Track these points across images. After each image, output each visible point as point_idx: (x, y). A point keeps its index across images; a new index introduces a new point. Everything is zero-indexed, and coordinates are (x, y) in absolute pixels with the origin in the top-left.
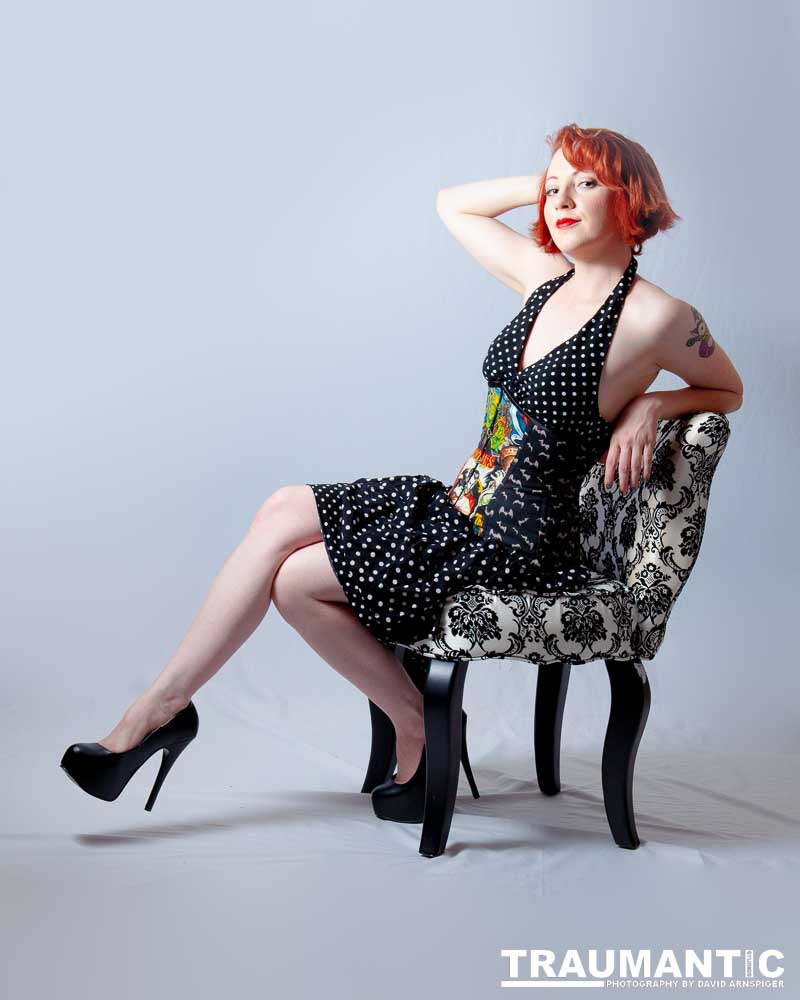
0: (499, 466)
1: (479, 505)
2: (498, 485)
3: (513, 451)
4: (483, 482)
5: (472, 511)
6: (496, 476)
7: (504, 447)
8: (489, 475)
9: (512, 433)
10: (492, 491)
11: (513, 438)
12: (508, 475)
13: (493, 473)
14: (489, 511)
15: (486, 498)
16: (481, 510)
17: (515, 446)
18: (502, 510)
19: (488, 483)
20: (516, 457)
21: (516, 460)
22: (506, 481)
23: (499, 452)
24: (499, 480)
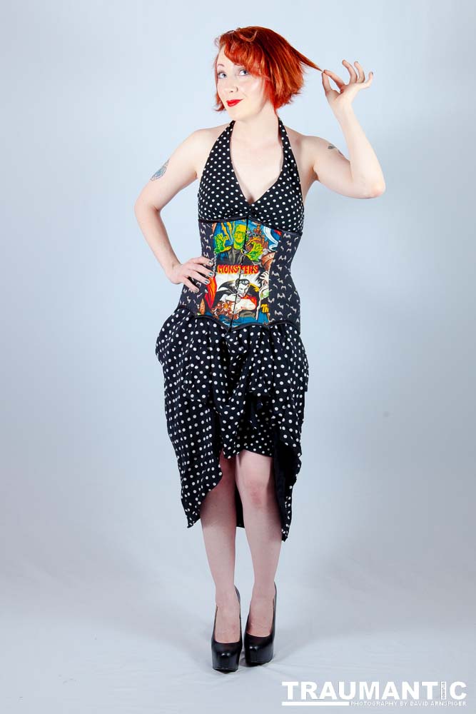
0: (262, 269)
1: (261, 299)
2: (268, 281)
3: (272, 256)
4: (256, 284)
5: (257, 305)
6: (263, 276)
7: (263, 256)
8: (258, 279)
9: (269, 245)
10: (267, 286)
11: (271, 247)
12: (271, 272)
13: (260, 275)
14: (271, 300)
15: (265, 292)
16: (265, 301)
17: (272, 252)
18: (279, 296)
19: (260, 283)
20: (274, 259)
21: (274, 261)
22: (271, 276)
23: (260, 260)
24: (266, 278)
